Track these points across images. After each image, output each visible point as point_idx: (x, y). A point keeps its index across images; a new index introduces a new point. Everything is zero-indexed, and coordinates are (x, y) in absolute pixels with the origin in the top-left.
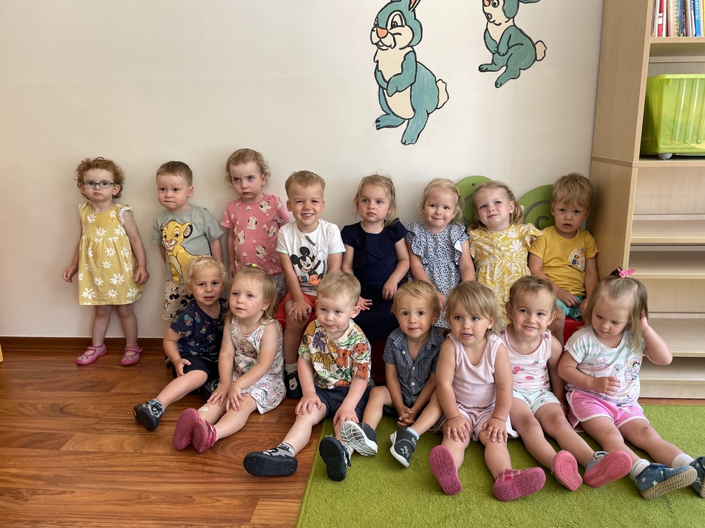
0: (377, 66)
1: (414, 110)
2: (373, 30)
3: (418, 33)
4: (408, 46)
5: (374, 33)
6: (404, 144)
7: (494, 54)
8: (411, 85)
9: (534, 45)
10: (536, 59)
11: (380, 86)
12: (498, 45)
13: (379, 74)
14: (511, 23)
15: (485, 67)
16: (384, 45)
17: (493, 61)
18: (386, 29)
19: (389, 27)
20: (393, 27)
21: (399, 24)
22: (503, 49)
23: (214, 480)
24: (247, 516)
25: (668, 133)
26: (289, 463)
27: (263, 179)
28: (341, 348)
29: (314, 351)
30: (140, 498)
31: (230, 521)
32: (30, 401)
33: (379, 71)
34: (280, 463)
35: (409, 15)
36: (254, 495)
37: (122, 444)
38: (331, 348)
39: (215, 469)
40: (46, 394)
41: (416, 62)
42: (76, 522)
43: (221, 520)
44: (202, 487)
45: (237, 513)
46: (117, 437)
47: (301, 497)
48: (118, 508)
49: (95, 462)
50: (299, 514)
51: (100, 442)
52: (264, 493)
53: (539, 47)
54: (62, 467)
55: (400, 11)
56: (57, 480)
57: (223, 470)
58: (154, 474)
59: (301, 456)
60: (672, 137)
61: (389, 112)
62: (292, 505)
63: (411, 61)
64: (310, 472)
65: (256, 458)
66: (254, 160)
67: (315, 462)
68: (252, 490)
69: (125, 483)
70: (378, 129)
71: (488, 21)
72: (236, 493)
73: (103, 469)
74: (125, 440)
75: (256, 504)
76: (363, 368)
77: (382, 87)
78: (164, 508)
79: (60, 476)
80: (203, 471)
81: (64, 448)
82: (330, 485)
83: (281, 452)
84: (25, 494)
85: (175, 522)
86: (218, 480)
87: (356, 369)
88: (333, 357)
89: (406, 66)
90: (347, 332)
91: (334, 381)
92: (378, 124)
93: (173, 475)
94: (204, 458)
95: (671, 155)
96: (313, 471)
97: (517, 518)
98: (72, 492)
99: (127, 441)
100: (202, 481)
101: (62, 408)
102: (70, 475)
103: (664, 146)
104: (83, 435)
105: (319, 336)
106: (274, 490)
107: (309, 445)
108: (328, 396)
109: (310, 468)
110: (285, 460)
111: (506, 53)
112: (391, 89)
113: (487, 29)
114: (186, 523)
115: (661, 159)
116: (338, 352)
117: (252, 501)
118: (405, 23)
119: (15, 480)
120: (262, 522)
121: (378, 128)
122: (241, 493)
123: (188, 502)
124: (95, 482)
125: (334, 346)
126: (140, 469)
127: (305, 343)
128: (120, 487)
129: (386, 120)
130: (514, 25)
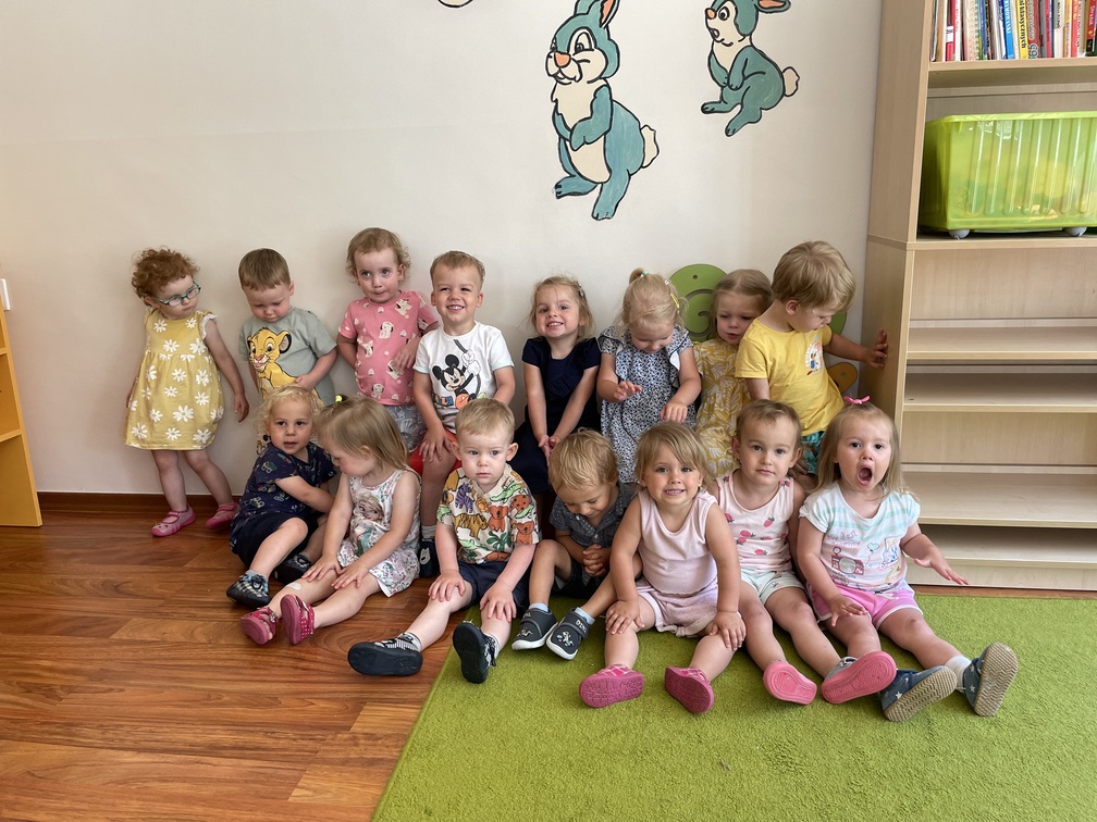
0: (556, 107)
1: (610, 170)
2: (549, 56)
3: (613, 58)
4: (600, 78)
5: (551, 61)
6: (596, 218)
7: (722, 87)
8: (605, 134)
9: (781, 74)
10: (784, 94)
11: (561, 136)
12: (729, 75)
13: (558, 118)
14: (747, 42)
15: (710, 107)
16: (566, 77)
17: (722, 97)
18: (568, 54)
19: (572, 51)
20: (577, 51)
21: (587, 46)
22: (736, 80)
23: (309, 679)
24: (346, 723)
25: (961, 199)
26: (410, 658)
27: (400, 271)
28: (494, 504)
29: (457, 511)
30: (209, 699)
31: (323, 728)
32: (74, 577)
33: (559, 114)
34: (398, 657)
35: (600, 33)
36: (359, 699)
37: (192, 632)
38: (481, 506)
39: (312, 666)
40: (97, 568)
41: (612, 100)
42: (122, 726)
43: (312, 728)
44: (293, 687)
45: (334, 719)
46: (187, 624)
47: (421, 702)
48: (179, 711)
49: (156, 653)
50: (416, 722)
51: (163, 630)
52: (374, 696)
53: (788, 75)
54: (112, 660)
55: (587, 28)
56: (102, 675)
57: (324, 667)
58: (231, 670)
59: (429, 652)
60: (967, 206)
61: (574, 173)
62: (408, 712)
63: (604, 100)
64: (439, 672)
65: (365, 650)
66: (389, 246)
67: (448, 659)
68: (358, 692)
69: (191, 680)
70: (559, 198)
71: (714, 40)
72: (336, 695)
73: (164, 663)
74: (197, 628)
75: (361, 709)
76: (526, 529)
77: (564, 138)
78: (240, 712)
79: (107, 671)
80: (297, 668)
81: (115, 636)
82: (464, 689)
83: (401, 644)
84: (59, 691)
85: (251, 729)
86: (316, 678)
87: (515, 532)
88: (484, 520)
89: (597, 107)
90: (501, 483)
91: (484, 553)
92: (559, 190)
93: (256, 672)
94: (300, 651)
95: (967, 233)
96: (444, 669)
97: (710, 734)
98: (122, 690)
99: (200, 629)
100: (292, 679)
101: (116, 587)
102: (118, 669)
103: (956, 218)
104: (142, 620)
105: (464, 490)
106: (388, 693)
107: (442, 638)
108: (477, 573)
109: (440, 667)
110: (404, 654)
111: (741, 86)
112: (576, 140)
113: (712, 52)
114: (265, 729)
115: (953, 238)
116: (490, 510)
117: (358, 705)
118: (595, 45)
119: (48, 674)
120: (366, 730)
121: (559, 195)
122: (344, 695)
123: (271, 705)
124: (152, 678)
125: (485, 503)
126: (213, 663)
127: (444, 502)
128: (184, 685)
129: (571, 185)
130: (752, 45)
